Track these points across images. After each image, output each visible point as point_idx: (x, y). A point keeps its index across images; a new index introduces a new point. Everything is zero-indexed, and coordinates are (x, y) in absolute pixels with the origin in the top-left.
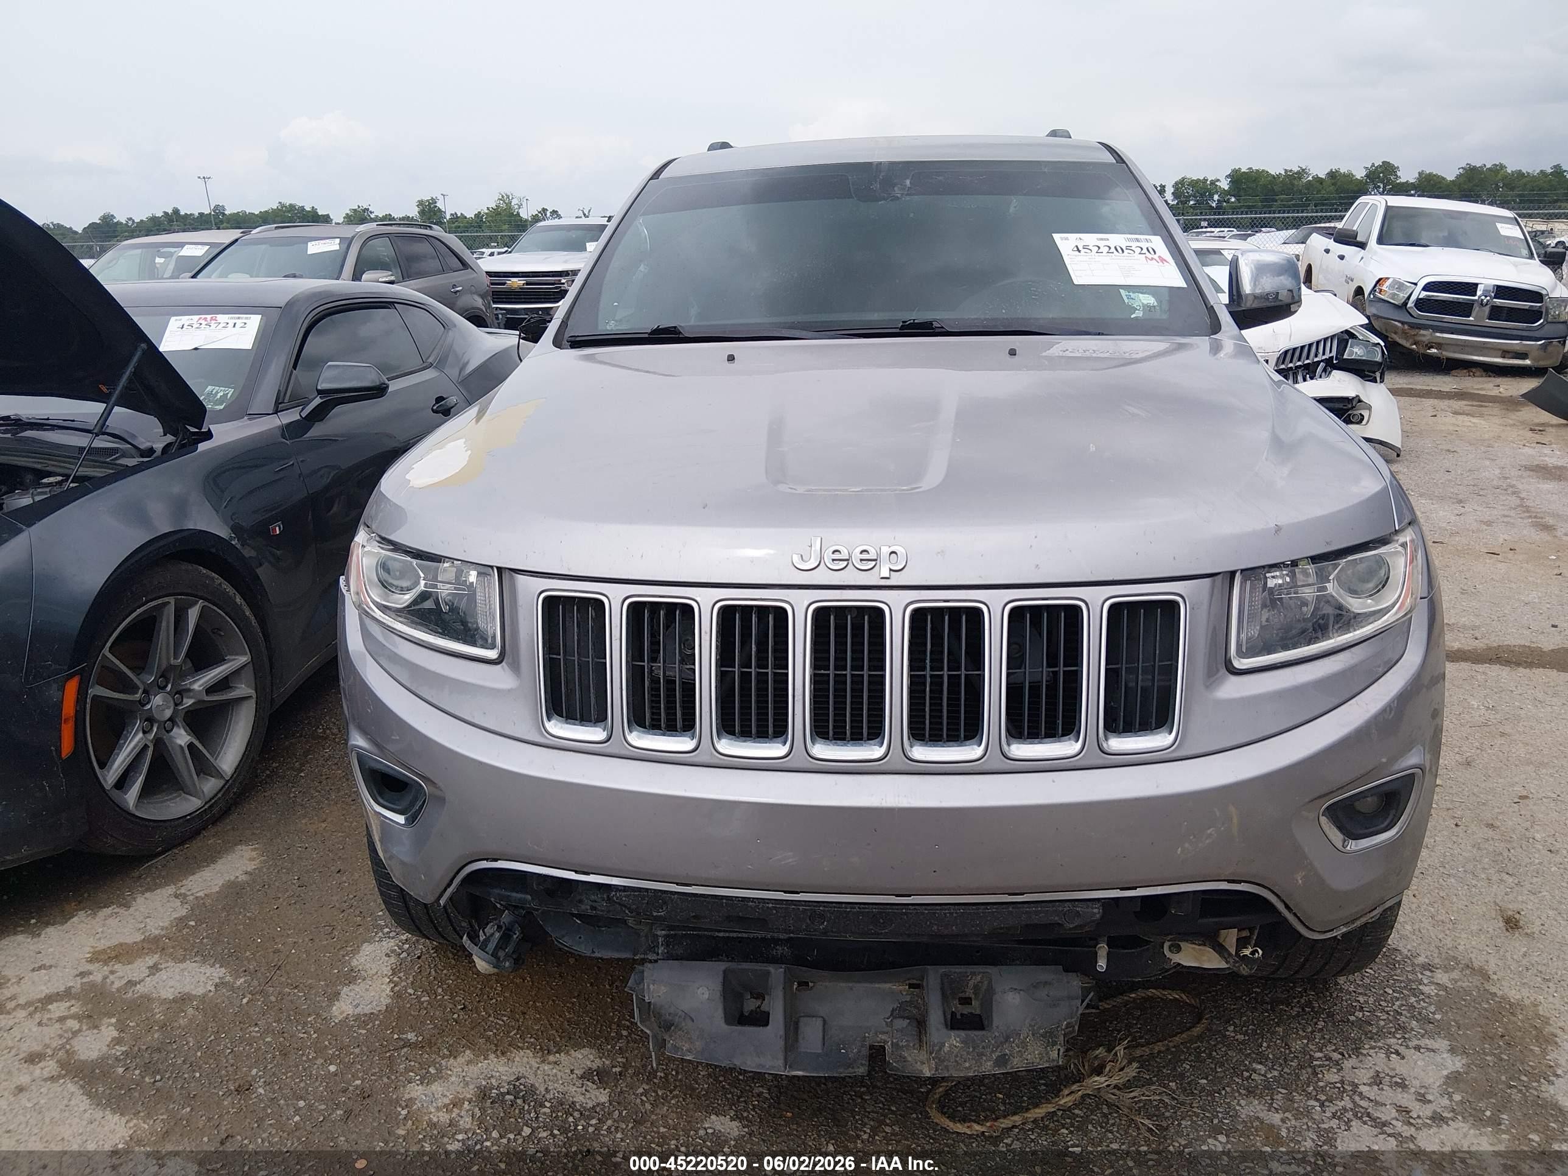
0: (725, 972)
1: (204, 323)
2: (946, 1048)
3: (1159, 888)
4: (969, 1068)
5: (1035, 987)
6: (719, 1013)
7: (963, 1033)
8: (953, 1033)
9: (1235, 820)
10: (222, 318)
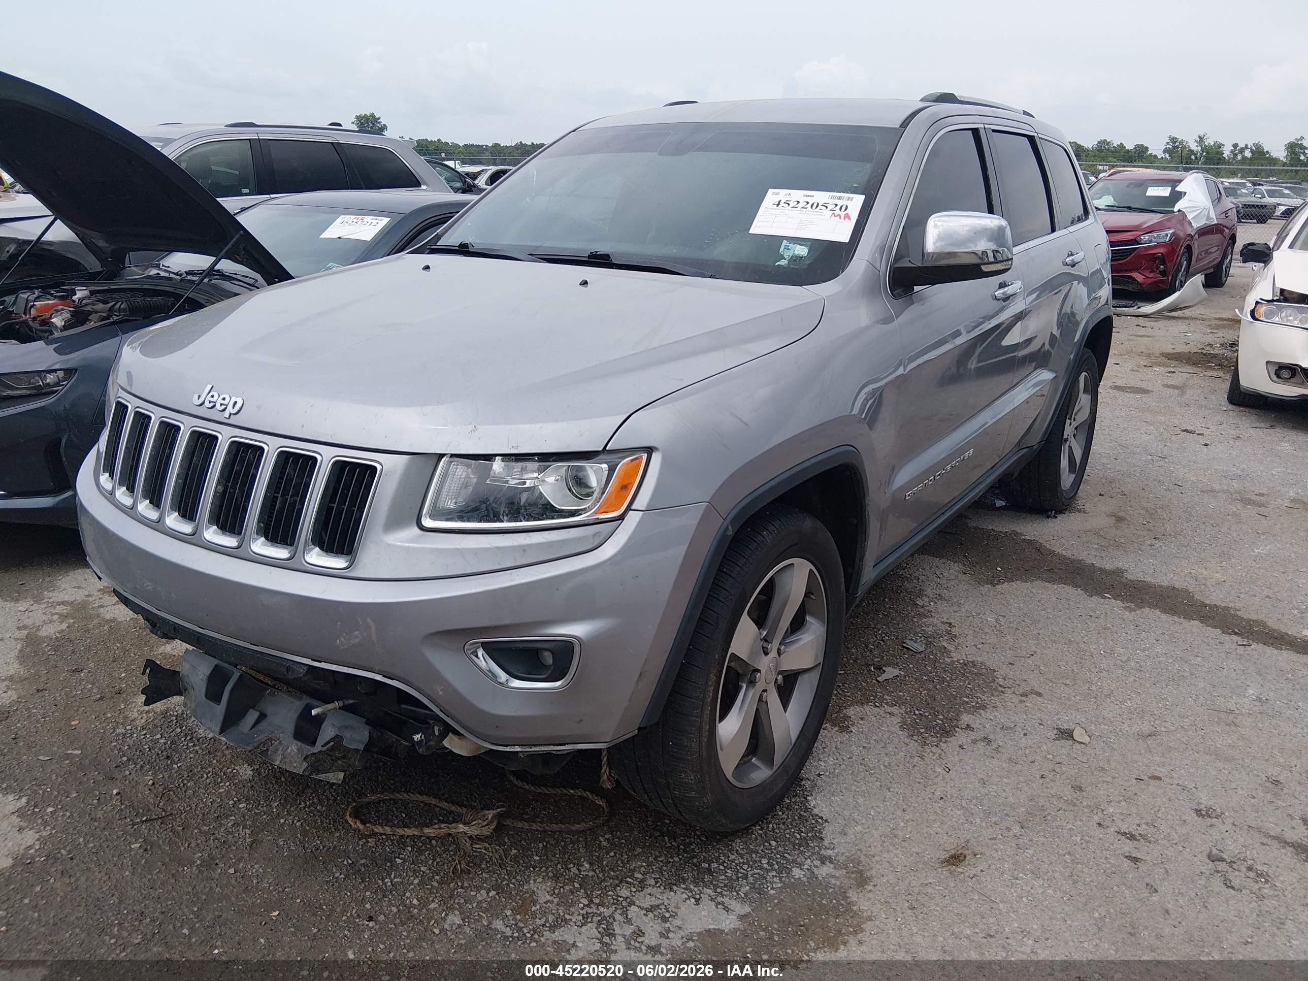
0: (216, 666)
1: (355, 220)
2: (289, 750)
3: (335, 666)
4: (295, 767)
5: (346, 728)
6: (204, 690)
7: (299, 743)
8: (295, 742)
9: (373, 629)
10: (368, 218)
